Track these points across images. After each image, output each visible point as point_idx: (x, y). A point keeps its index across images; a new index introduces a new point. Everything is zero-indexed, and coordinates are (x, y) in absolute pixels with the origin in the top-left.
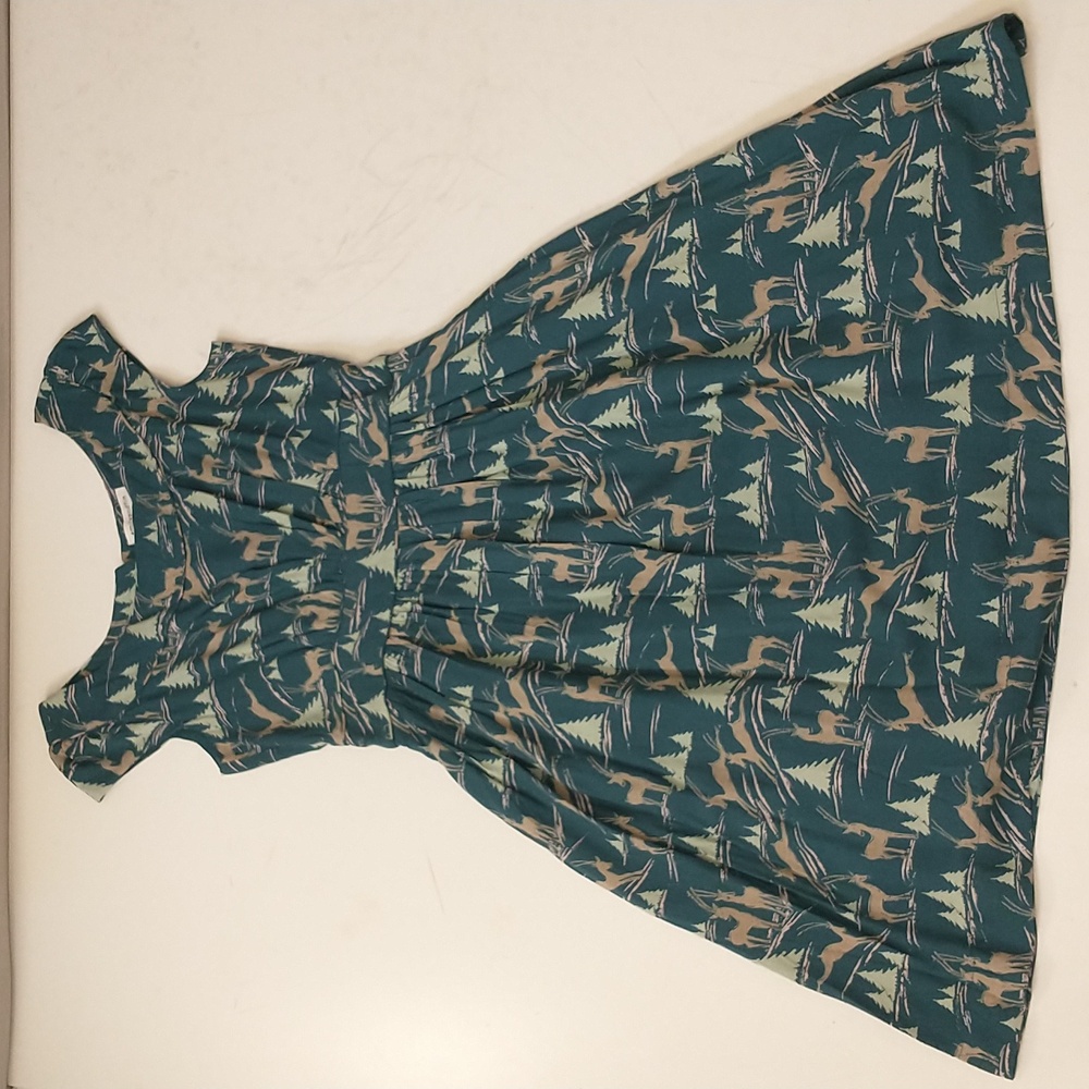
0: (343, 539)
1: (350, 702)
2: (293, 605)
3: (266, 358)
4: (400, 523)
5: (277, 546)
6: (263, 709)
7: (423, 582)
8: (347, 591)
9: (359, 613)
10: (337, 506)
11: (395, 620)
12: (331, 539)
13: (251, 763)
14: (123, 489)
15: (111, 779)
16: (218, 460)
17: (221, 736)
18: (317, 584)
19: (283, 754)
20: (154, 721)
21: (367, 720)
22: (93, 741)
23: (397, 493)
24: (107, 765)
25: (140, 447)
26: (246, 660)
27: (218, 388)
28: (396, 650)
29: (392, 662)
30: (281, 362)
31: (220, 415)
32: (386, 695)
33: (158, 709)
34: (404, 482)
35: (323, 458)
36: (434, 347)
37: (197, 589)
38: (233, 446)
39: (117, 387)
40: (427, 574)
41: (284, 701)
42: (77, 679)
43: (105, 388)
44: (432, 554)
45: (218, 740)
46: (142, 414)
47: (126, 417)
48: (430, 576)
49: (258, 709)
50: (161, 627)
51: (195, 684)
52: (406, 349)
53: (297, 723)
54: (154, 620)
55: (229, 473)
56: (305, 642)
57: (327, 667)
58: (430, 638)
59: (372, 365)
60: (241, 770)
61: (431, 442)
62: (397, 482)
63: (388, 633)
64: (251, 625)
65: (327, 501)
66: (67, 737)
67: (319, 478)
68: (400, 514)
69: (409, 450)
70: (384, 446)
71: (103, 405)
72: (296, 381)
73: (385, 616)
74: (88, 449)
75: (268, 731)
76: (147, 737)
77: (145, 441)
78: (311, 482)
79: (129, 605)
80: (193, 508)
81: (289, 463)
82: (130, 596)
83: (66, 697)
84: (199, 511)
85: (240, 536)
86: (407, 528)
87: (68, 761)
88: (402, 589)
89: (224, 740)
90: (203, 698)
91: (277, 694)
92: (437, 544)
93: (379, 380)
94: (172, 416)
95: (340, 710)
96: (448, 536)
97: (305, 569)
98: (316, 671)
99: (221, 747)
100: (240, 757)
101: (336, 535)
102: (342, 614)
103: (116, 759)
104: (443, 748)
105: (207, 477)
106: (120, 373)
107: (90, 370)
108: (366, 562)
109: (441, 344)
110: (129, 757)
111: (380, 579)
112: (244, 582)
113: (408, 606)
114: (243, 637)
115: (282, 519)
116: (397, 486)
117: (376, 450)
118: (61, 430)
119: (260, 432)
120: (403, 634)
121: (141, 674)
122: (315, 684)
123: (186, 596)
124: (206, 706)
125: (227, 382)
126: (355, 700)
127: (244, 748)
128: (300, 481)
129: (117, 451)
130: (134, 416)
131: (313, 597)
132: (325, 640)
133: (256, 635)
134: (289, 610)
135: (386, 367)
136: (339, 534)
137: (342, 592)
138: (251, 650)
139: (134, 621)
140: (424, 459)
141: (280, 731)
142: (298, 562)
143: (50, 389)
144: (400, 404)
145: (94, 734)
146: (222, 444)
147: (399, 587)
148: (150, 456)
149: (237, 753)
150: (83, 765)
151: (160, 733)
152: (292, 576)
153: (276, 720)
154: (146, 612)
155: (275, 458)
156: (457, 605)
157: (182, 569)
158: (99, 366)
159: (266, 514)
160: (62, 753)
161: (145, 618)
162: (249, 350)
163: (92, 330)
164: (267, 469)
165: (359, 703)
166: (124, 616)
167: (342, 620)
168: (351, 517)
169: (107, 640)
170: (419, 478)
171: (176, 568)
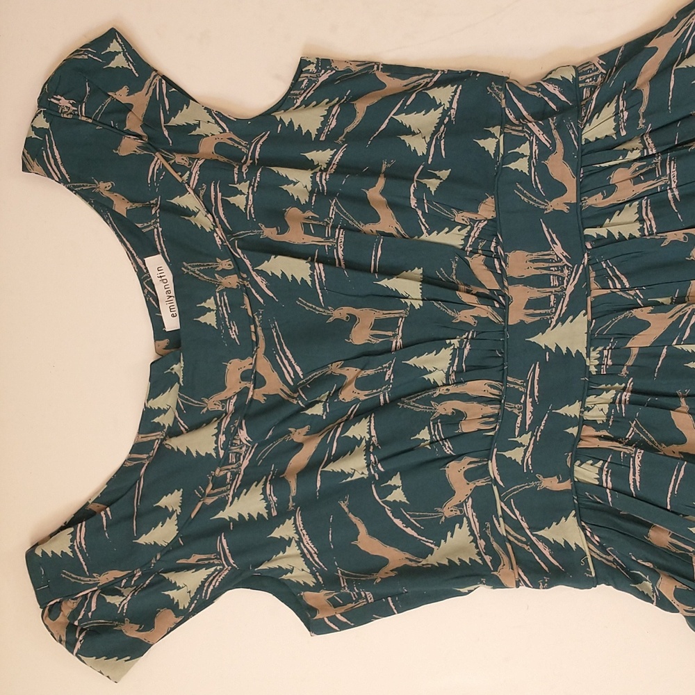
0: (504, 311)
1: (518, 528)
2: (426, 402)
3: (383, 77)
4: (594, 285)
5: (401, 323)
6: (376, 542)
7: (630, 363)
8: (510, 379)
9: (530, 408)
10: (491, 268)
11: (588, 416)
12: (485, 311)
13: (360, 617)
14: (159, 257)
15: (137, 649)
16: (310, 214)
17: (311, 581)
18: (459, 372)
19: (407, 603)
20: (208, 566)
21: (547, 552)
22: (110, 599)
23: (589, 246)
24: (131, 631)
25: (189, 201)
26: (356, 476)
27: (309, 120)
28: (594, 455)
29: (587, 473)
30: (405, 82)
31: (310, 155)
32: (580, 518)
33: (213, 550)
34: (603, 232)
35: (473, 204)
36: (655, 49)
37: (274, 385)
38: (331, 194)
39: (150, 122)
40: (635, 351)
41: (409, 531)
42: (83, 515)
43: (134, 122)
44: (645, 325)
45: (306, 587)
46: (193, 156)
47: (167, 160)
48: (639, 355)
49: (367, 543)
50: (222, 438)
51: (269, 513)
52: (601, 57)
53: (432, 560)
54: (211, 429)
55: (328, 231)
56: (448, 448)
57: (481, 483)
58: (649, 437)
59: (557, 76)
60: (343, 626)
61: (650, 174)
62: (588, 232)
63: (579, 432)
64: (361, 430)
65: (477, 263)
66: (71, 596)
67: (464, 232)
68: (593, 274)
69: (611, 189)
70: (571, 184)
71: (129, 146)
72: (432, 104)
73: (572, 410)
74: (102, 207)
75: (384, 573)
76: (194, 589)
77: (196, 192)
78: (453, 238)
79: (165, 411)
80: (271, 279)
81: (420, 213)
82: (169, 399)
83: (72, 540)
84: (279, 283)
85: (342, 313)
86: (605, 292)
87: (71, 628)
88: (598, 373)
89: (317, 588)
90: (285, 530)
91: (398, 522)
92: (652, 312)
93: (563, 98)
94: (237, 158)
95: (502, 540)
96: (666, 300)
97: (446, 353)
98: (462, 489)
99: (310, 598)
100: (343, 609)
101: (493, 306)
102: (503, 409)
103: (147, 622)
104: (679, 585)
105: (296, 236)
106: (154, 104)
107: (109, 100)
108: (542, 340)
109: (663, 45)
110: (167, 617)
111: (564, 361)
112: (351, 373)
113: (608, 396)
114: (348, 447)
115: (409, 287)
116: (589, 238)
117: (557, 189)
118: (62, 180)
119: (374, 174)
120: (604, 433)
121: (187, 503)
122: (460, 506)
123: (258, 395)
124: (289, 542)
125: (321, 111)
126: (525, 525)
127: (347, 599)
128: (435, 237)
129: (150, 207)
130: (179, 159)
131: (453, 389)
132: (480, 446)
133: (368, 444)
134: (421, 408)
135: (575, 79)
136: (497, 305)
137: (503, 380)
138: (364, 463)
139: (174, 432)
140: (631, 201)
141: (404, 572)
142: (436, 343)
143: (47, 126)
144: (601, 127)
145: (111, 589)
146: (315, 191)
147: (593, 370)
148: (203, 211)
149: (335, 604)
150: (93, 632)
151: (216, 583)
152: (427, 361)
153: (396, 557)
154: (194, 420)
155: (399, 207)
156: (688, 392)
157: (250, 360)
158: (122, 95)
159: (385, 282)
160: (63, 618)
161: (194, 427)
162: (355, 69)
163: (114, 46)
164: (388, 222)
165: (531, 529)
166: (158, 427)
167: (504, 420)
168: (514, 281)
169: (129, 459)
170: (625, 224)
171: (243, 358)
